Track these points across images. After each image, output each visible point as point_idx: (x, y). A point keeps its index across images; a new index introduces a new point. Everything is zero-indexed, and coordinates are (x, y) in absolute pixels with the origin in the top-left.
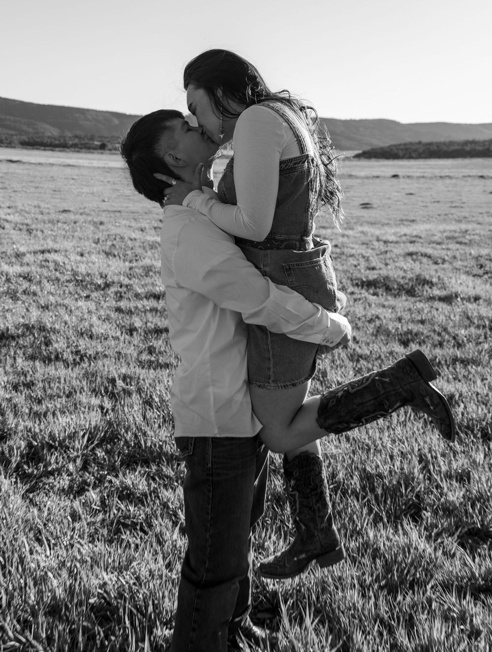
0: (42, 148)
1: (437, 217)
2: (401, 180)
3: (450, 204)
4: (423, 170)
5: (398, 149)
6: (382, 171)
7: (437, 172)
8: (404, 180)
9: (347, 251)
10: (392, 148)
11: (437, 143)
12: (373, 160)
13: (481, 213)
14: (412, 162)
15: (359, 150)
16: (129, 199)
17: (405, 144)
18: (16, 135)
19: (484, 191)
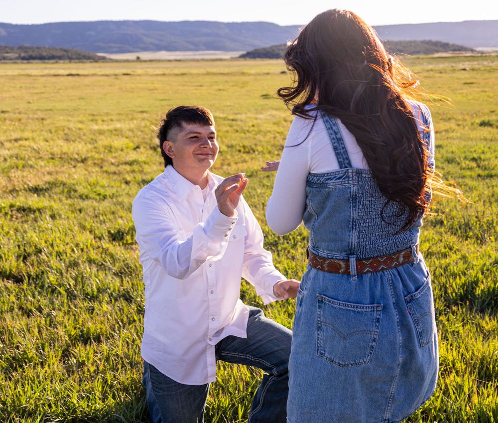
6: (270, 69)
9: (263, 129)
12: (258, 59)
16: (50, 100)
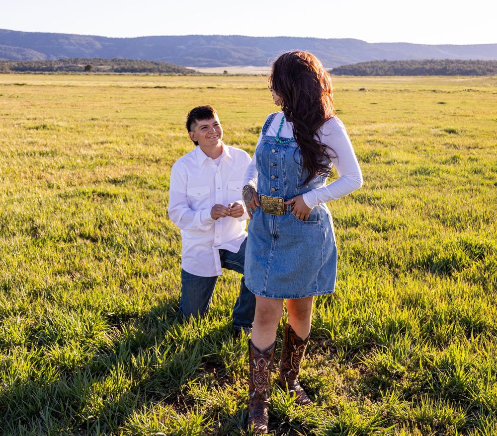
0: (33, 72)
1: (392, 119)
2: (367, 93)
3: (404, 111)
4: (386, 86)
5: (365, 67)
6: (351, 86)
7: (399, 87)
8: (369, 93)
10: (360, 65)
11: (400, 62)
12: (343, 76)
13: (427, 117)
14: (378, 79)
15: (330, 67)
16: (136, 110)
17: (372, 62)
18: (7, 62)
19: (434, 102)
